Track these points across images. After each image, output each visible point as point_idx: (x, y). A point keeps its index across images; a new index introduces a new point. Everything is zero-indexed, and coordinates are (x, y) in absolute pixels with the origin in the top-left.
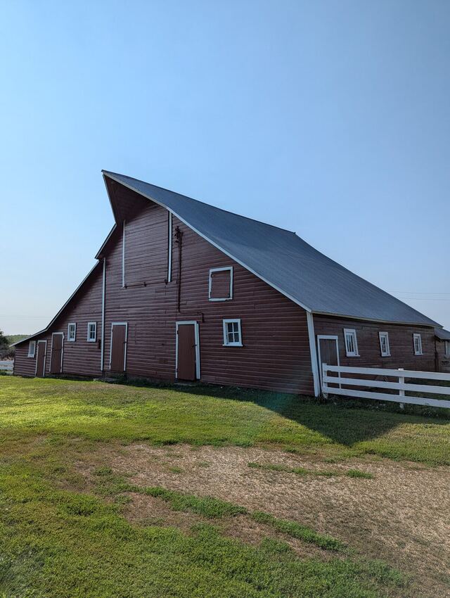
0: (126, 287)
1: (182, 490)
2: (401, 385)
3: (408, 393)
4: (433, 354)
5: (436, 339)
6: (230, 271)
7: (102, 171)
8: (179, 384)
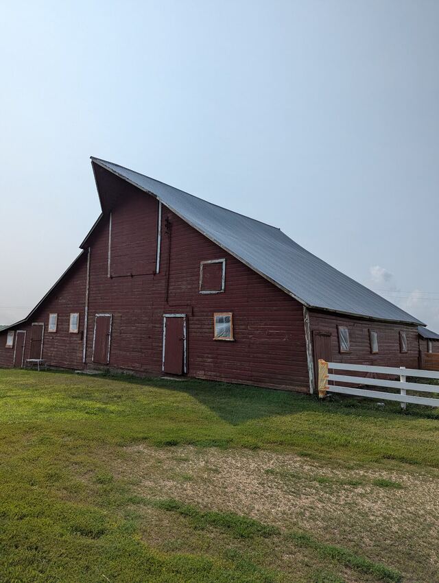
0: (111, 278)
1: (198, 503)
2: (402, 384)
3: (409, 392)
4: (417, 352)
5: (420, 337)
6: (222, 263)
7: (91, 157)
8: (166, 378)
